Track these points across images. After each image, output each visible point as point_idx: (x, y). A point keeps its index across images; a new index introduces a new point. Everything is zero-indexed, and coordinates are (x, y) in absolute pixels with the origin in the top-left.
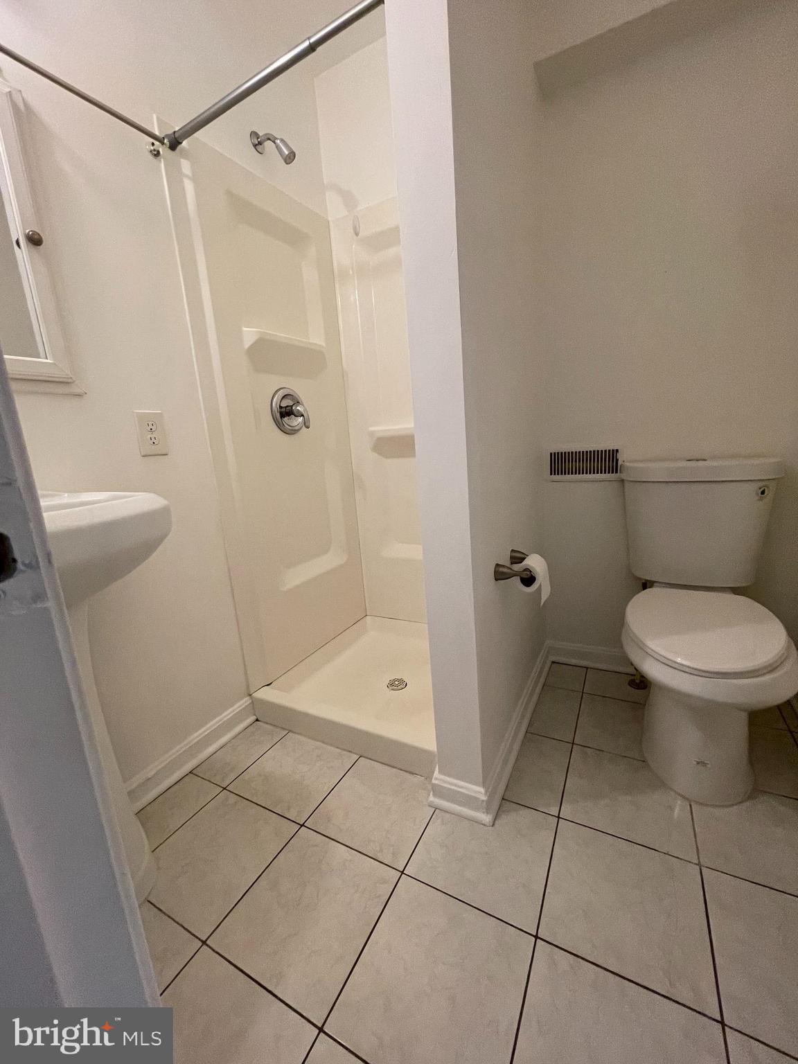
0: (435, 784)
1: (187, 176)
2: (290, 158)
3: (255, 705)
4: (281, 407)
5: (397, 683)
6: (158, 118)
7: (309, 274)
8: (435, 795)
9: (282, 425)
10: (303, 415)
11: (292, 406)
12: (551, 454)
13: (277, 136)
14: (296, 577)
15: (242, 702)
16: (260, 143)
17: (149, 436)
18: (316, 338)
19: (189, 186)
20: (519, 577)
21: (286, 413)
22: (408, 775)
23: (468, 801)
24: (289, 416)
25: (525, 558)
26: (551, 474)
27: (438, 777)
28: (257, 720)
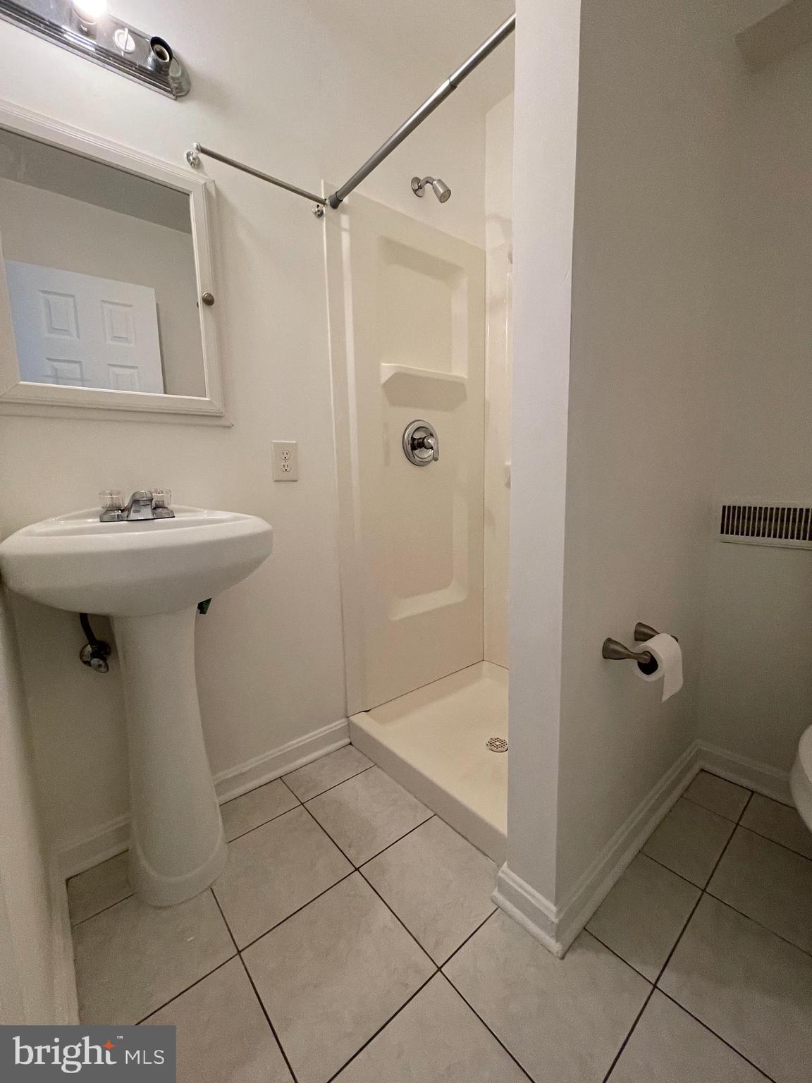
0: (500, 877)
1: (345, 230)
2: (444, 197)
3: (351, 728)
4: (413, 439)
5: (498, 743)
6: (325, 183)
7: (459, 307)
8: (500, 891)
9: (412, 455)
10: (432, 448)
11: (424, 439)
12: (724, 507)
13: (434, 177)
14: (409, 608)
15: (340, 722)
16: (420, 187)
17: (283, 464)
18: (459, 371)
19: (346, 239)
20: (636, 661)
21: (417, 444)
22: (480, 855)
23: (535, 914)
24: (421, 448)
25: (652, 636)
26: (722, 532)
27: (506, 872)
28: (351, 744)
